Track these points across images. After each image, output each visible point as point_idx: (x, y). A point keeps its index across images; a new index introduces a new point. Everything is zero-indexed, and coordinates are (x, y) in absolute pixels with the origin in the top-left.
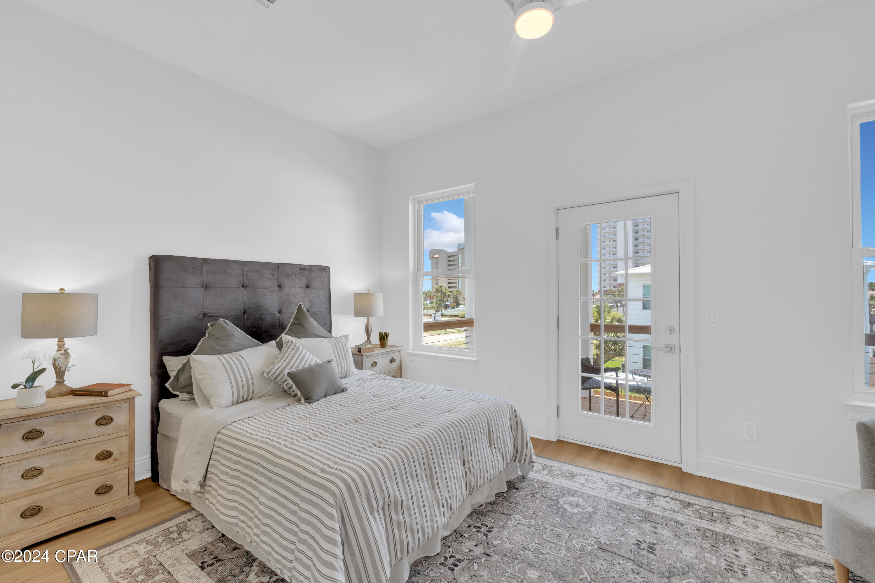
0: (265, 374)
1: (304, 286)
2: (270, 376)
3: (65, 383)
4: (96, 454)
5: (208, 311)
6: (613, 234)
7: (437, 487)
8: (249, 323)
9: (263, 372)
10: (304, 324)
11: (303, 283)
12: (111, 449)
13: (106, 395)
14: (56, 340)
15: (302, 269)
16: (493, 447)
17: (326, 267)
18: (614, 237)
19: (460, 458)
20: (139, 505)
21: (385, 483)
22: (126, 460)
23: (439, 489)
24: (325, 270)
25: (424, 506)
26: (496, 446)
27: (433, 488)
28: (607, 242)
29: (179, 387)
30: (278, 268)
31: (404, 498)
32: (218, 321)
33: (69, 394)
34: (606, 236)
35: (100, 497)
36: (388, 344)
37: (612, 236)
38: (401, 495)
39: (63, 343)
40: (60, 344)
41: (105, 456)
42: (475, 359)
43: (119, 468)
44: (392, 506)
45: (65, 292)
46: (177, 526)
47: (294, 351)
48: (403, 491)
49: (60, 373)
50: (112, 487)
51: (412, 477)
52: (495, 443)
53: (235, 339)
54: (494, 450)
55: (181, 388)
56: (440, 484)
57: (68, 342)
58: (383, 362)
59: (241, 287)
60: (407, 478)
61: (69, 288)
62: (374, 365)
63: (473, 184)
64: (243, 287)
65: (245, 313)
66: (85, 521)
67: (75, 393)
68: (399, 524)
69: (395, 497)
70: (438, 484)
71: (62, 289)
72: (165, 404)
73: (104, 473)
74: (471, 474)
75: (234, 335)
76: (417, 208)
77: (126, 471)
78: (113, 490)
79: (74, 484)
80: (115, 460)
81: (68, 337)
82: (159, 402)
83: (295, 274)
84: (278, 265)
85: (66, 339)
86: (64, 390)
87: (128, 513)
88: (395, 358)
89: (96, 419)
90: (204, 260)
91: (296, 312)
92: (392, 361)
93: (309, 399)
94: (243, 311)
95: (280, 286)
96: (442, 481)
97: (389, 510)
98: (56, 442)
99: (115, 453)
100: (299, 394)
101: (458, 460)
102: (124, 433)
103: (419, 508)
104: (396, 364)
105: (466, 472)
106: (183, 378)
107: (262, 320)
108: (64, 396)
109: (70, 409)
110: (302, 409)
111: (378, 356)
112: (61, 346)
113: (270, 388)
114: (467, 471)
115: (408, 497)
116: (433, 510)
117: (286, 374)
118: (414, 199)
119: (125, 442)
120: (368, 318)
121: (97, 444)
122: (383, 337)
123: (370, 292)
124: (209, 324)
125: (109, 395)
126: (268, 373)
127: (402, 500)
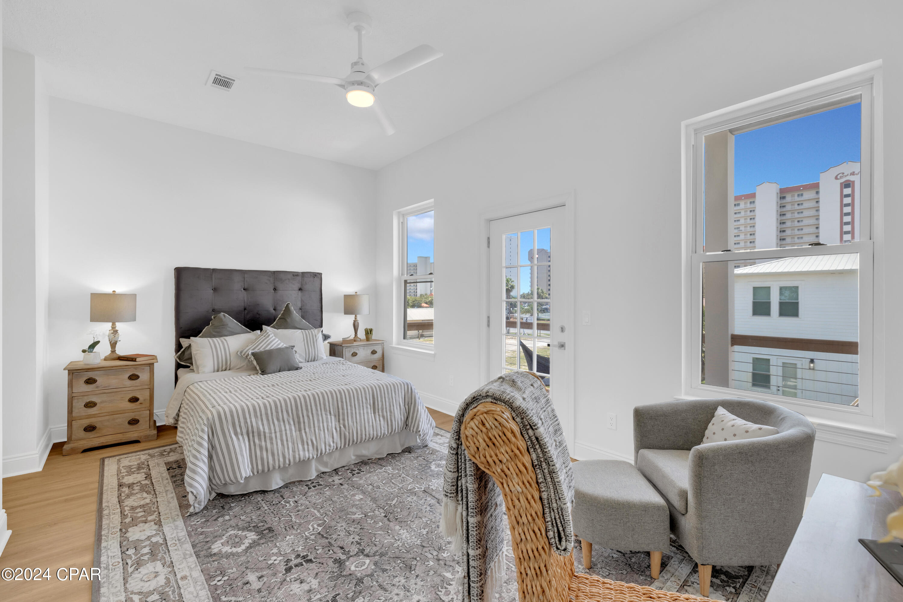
0: (239, 353)
1: (297, 289)
2: (242, 354)
3: (116, 352)
4: (128, 398)
5: (216, 307)
6: (751, 227)
7: (303, 431)
8: (248, 317)
9: (238, 352)
10: (287, 319)
11: (297, 286)
12: (138, 396)
13: (135, 361)
14: (110, 324)
15: (295, 275)
16: (377, 414)
17: (318, 273)
18: (752, 229)
19: (335, 416)
20: (156, 436)
21: (250, 418)
22: (148, 405)
23: (306, 432)
24: (317, 276)
25: (287, 441)
26: (381, 414)
27: (300, 430)
28: (742, 236)
29: (184, 359)
30: (275, 274)
31: (267, 431)
32: (218, 315)
33: (117, 359)
34: (741, 229)
35: (131, 427)
36: (373, 338)
37: (749, 229)
38: (264, 429)
39: (115, 326)
40: (113, 326)
41: (134, 400)
42: (433, 353)
43: (143, 409)
44: (256, 434)
45: (116, 293)
46: (170, 449)
47: (264, 338)
48: (267, 427)
49: (113, 345)
50: (139, 421)
51: (278, 420)
52: (380, 411)
53: (228, 328)
54: (377, 416)
55: (186, 360)
56: (307, 430)
57: (119, 325)
58: (364, 353)
59: (242, 289)
60: (273, 420)
61: (120, 290)
62: (354, 354)
63: (432, 200)
64: (244, 289)
65: (245, 309)
66: (121, 440)
67: (120, 358)
68: (261, 448)
69: (258, 428)
70: (305, 429)
71: (114, 291)
72: (181, 371)
73: (134, 411)
74: (345, 429)
75: (228, 325)
76: (401, 221)
77: (148, 412)
78: (139, 423)
79: (114, 416)
80: (141, 403)
81: (119, 321)
82: (178, 370)
83: (289, 279)
84: (274, 272)
85: (117, 324)
86: (115, 356)
87: (148, 439)
88: (376, 350)
89: (129, 375)
90: (214, 270)
91: (284, 309)
92: (374, 352)
93: (263, 372)
94: (243, 308)
95: (275, 289)
96: (310, 427)
97: (253, 436)
98: (104, 387)
99: (141, 399)
100: (258, 368)
101: (333, 417)
102: (147, 387)
103: (282, 441)
104: (378, 355)
105: (340, 427)
106: (187, 353)
107: (259, 315)
108: (114, 360)
109: (112, 367)
110: (259, 379)
111: (359, 348)
112: (113, 327)
113: (244, 363)
114: (342, 426)
115: (271, 432)
116: (296, 445)
117: (250, 353)
118: (399, 212)
119: (147, 393)
120: (356, 316)
121: (129, 392)
122: (369, 332)
123: (358, 294)
124: (212, 317)
125: (137, 360)
126: (241, 352)
127: (264, 432)
